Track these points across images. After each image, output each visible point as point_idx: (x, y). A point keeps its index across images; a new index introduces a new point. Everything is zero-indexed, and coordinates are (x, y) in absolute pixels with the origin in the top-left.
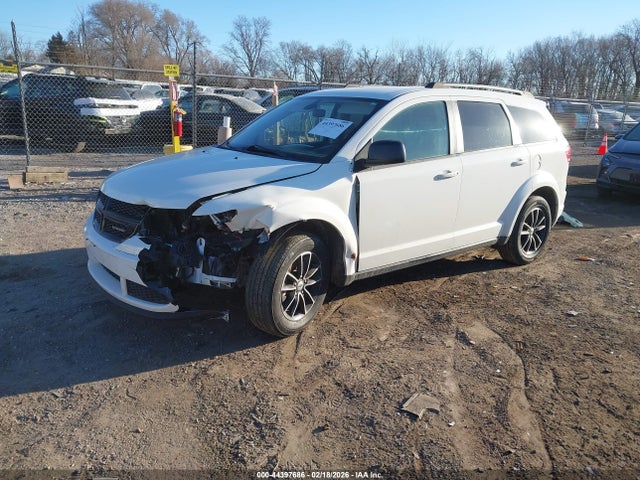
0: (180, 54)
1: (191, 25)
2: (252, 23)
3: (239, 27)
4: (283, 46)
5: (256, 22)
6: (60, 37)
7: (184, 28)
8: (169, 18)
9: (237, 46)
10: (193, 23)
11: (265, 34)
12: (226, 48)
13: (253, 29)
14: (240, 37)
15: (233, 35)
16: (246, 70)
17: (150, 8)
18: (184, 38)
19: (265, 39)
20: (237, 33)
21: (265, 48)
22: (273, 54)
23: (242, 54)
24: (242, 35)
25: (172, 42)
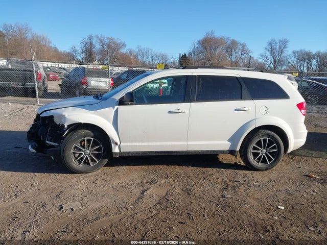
0: (237, 60)
1: (244, 45)
2: (278, 42)
3: (270, 44)
4: (294, 52)
5: (280, 41)
6: (185, 55)
7: (240, 47)
8: (234, 43)
9: (268, 54)
10: (245, 44)
11: (285, 47)
12: (261, 55)
13: (278, 45)
14: (270, 50)
15: (266, 49)
16: (272, 66)
17: (226, 39)
18: (240, 52)
19: (284, 50)
20: (269, 48)
21: (284, 54)
22: (288, 57)
23: (270, 58)
24: (271, 48)
25: (234, 54)
